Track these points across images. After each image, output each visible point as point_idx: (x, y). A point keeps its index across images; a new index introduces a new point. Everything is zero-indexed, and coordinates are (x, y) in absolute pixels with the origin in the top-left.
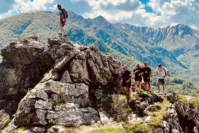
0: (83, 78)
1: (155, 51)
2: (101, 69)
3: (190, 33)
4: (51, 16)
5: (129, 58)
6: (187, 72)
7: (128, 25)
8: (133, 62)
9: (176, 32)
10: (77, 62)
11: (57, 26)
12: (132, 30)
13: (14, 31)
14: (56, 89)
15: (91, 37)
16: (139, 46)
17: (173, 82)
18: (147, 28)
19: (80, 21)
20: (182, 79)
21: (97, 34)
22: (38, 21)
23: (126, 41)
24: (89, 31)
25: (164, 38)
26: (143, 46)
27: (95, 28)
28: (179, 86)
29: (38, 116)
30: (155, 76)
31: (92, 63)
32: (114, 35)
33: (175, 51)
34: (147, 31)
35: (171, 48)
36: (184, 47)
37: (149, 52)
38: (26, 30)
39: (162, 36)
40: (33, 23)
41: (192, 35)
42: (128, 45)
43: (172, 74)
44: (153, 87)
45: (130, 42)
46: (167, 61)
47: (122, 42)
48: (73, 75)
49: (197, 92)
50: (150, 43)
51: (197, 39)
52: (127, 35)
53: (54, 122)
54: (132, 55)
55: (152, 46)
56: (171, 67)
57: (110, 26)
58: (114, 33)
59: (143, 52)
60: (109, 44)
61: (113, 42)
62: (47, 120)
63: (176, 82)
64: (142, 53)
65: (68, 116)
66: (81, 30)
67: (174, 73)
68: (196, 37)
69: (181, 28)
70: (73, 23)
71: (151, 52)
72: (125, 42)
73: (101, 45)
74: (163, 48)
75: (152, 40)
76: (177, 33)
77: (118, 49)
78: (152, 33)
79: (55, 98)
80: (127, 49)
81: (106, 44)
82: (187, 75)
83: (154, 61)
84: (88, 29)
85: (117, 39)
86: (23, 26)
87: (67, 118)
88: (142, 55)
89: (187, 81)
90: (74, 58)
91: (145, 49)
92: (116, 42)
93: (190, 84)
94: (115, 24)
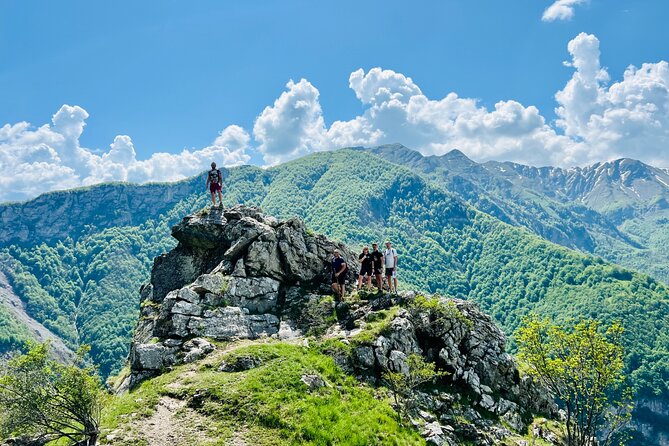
0: (268, 269)
1: (570, 214)
2: (300, 256)
3: (646, 175)
4: (363, 155)
5: (516, 229)
6: (641, 255)
7: (512, 165)
8: (524, 237)
9: (614, 175)
10: (258, 246)
11: (373, 173)
12: (521, 173)
13: (299, 185)
14: (214, 286)
15: (436, 191)
16: (536, 206)
17: (610, 276)
18: (552, 168)
19: (416, 160)
20: (630, 270)
21: (450, 185)
22: (340, 165)
23: (509, 195)
24: (435, 178)
25: (588, 187)
26: (544, 204)
27: (446, 173)
28: (625, 283)
29: (174, 324)
30: (570, 264)
31: (285, 246)
32: (484, 186)
33: (615, 213)
34: (551, 175)
35: (605, 207)
36: (635, 203)
37: (557, 216)
38: (319, 182)
39: (584, 183)
40: (331, 169)
41: (649, 179)
42: (513, 204)
43: (609, 259)
44: (568, 285)
45: (517, 198)
46: (597, 234)
47: (500, 198)
48: (251, 265)
49: (666, 298)
50: (560, 197)
51: (661, 188)
52: (510, 185)
53: (199, 333)
54: (522, 224)
55: (563, 205)
56: (607, 246)
57: (476, 168)
58: (483, 181)
59: (545, 217)
60: (473, 202)
61: (482, 198)
62: (189, 330)
63: (617, 275)
64: (542, 217)
65: (224, 325)
66: (418, 179)
67: (614, 258)
68: (659, 182)
69: (624, 165)
70: (402, 166)
71: (563, 216)
72: (507, 198)
73: (457, 205)
74: (588, 206)
75: (564, 191)
76: (616, 176)
77: (492, 212)
78: (563, 179)
79: (209, 299)
80: (510, 211)
81: (468, 203)
82: (643, 261)
83: (569, 234)
84: (432, 175)
85: (489, 192)
86: (314, 175)
87: (222, 328)
88: (543, 222)
89: (641, 275)
90: (256, 239)
91: (550, 211)
92: (487, 197)
93: (650, 281)
94: (484, 164)
